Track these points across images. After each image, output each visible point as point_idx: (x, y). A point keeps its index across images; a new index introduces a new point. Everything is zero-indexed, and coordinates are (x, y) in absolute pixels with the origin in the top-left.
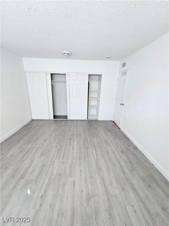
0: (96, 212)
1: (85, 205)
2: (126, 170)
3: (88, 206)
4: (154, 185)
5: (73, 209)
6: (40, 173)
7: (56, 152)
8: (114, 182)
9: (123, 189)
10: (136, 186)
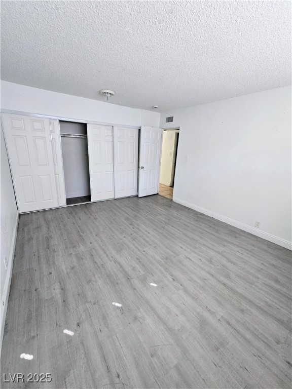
0: (223, 266)
1: (213, 266)
2: (216, 234)
3: (215, 266)
4: (237, 235)
5: (208, 273)
6: (143, 265)
7: (134, 242)
8: (215, 244)
9: (224, 246)
10: (230, 240)
